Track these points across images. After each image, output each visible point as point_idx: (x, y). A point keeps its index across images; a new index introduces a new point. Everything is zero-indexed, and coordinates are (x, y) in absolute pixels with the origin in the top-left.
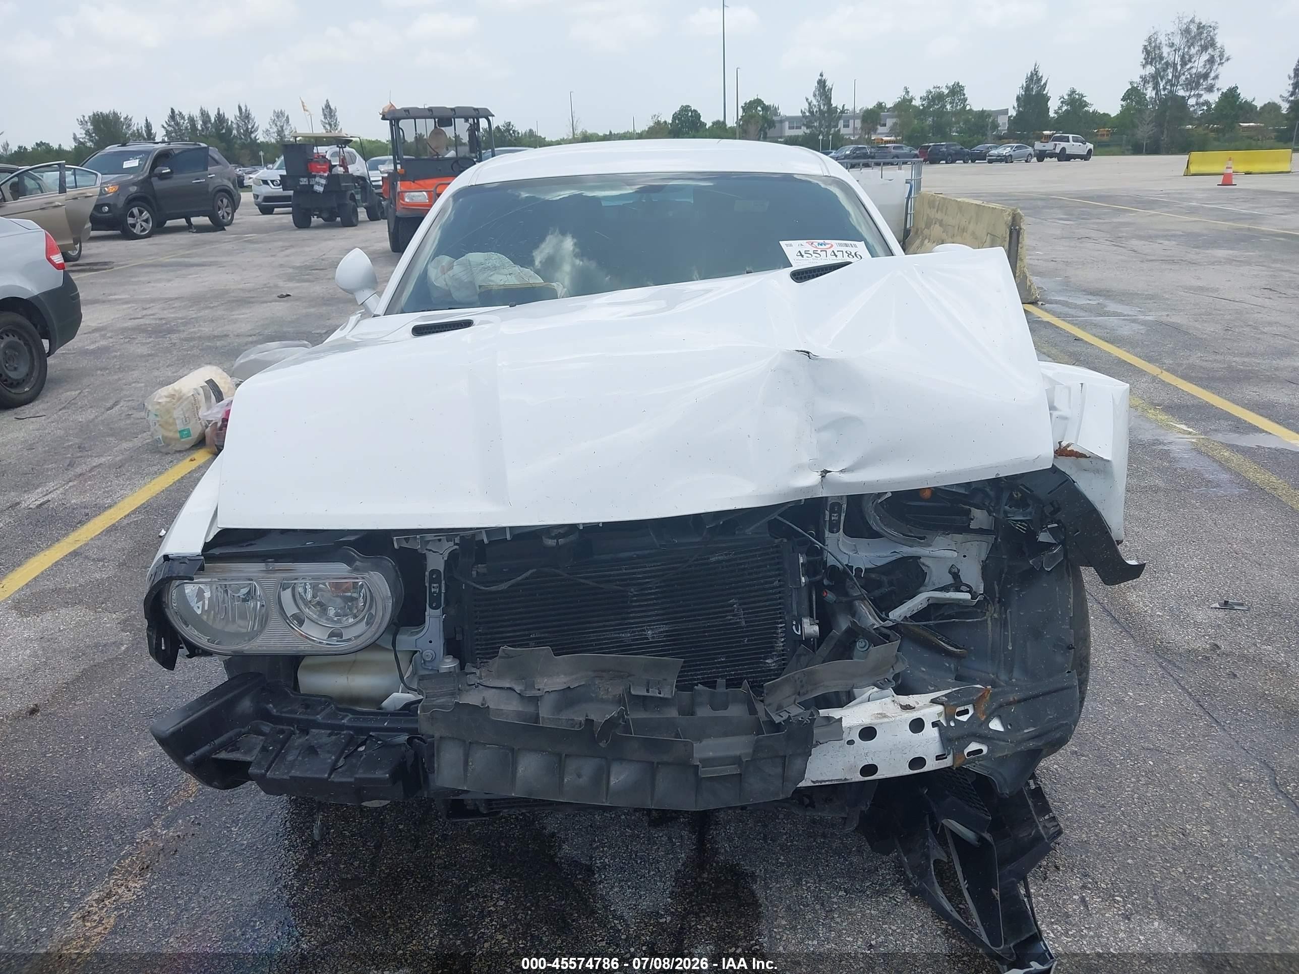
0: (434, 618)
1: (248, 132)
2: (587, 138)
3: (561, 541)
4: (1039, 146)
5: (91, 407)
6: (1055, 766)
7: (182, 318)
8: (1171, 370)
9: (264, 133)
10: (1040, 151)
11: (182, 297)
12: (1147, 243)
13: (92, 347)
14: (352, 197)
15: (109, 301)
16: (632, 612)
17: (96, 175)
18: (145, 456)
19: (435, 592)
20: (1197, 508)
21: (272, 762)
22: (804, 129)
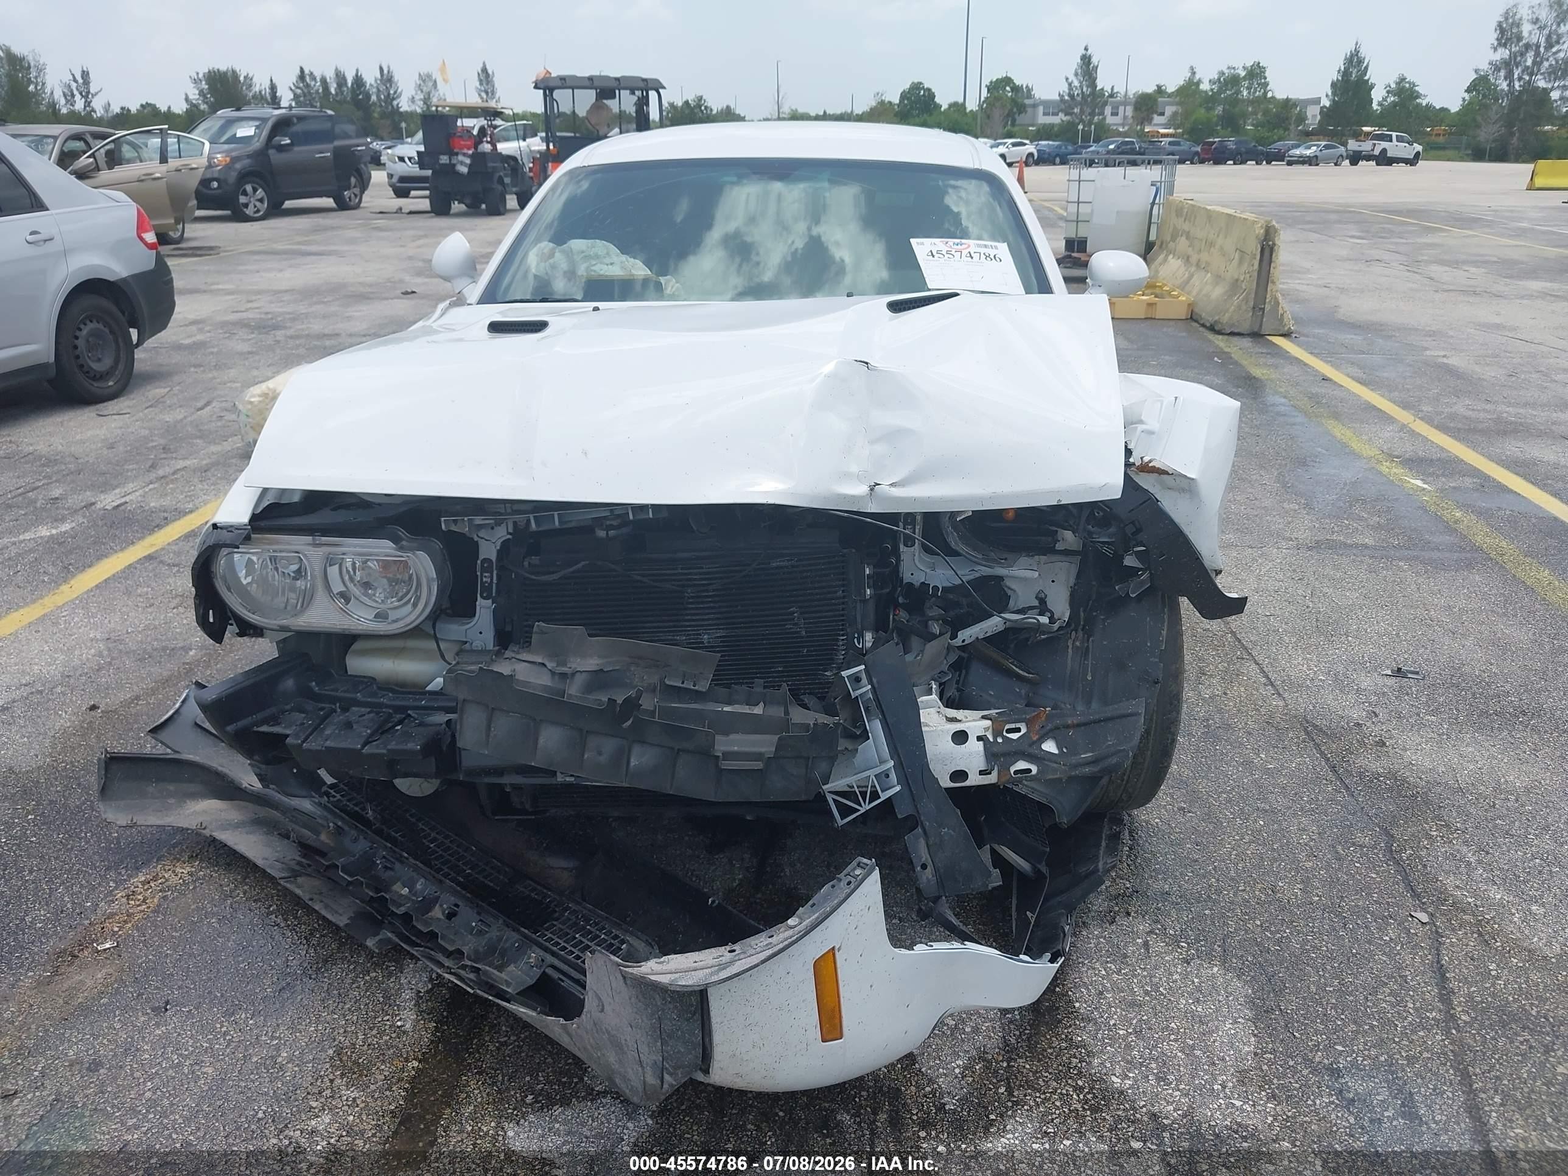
0: (484, 608)
1: (390, 99)
2: (795, 117)
3: (612, 533)
4: (1353, 145)
5: (180, 406)
6: (1157, 820)
7: (289, 313)
8: (1428, 420)
9: (407, 101)
10: (1354, 151)
11: (293, 290)
12: (1447, 268)
13: (187, 342)
14: (501, 181)
15: (211, 291)
16: (687, 615)
17: (204, 144)
18: (234, 461)
19: (486, 582)
20: (1404, 571)
21: (310, 734)
22: (1061, 115)
